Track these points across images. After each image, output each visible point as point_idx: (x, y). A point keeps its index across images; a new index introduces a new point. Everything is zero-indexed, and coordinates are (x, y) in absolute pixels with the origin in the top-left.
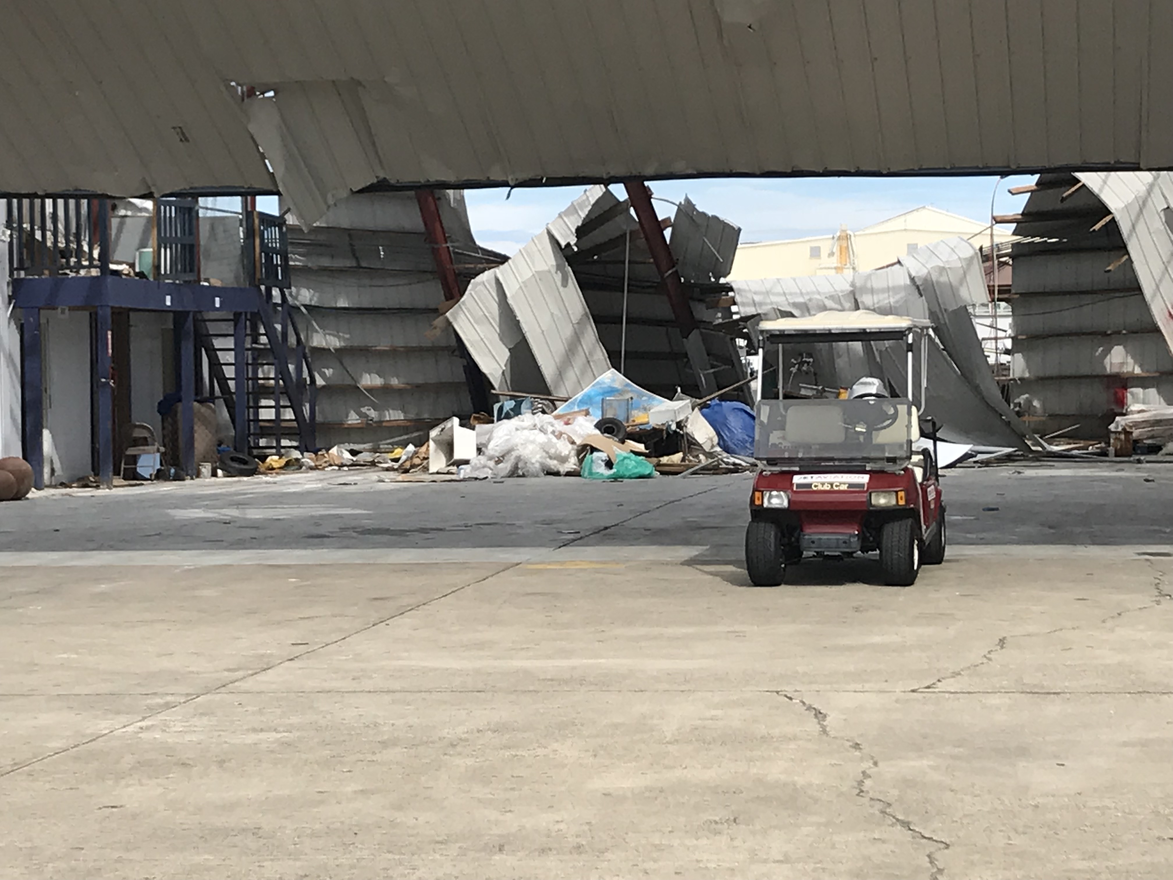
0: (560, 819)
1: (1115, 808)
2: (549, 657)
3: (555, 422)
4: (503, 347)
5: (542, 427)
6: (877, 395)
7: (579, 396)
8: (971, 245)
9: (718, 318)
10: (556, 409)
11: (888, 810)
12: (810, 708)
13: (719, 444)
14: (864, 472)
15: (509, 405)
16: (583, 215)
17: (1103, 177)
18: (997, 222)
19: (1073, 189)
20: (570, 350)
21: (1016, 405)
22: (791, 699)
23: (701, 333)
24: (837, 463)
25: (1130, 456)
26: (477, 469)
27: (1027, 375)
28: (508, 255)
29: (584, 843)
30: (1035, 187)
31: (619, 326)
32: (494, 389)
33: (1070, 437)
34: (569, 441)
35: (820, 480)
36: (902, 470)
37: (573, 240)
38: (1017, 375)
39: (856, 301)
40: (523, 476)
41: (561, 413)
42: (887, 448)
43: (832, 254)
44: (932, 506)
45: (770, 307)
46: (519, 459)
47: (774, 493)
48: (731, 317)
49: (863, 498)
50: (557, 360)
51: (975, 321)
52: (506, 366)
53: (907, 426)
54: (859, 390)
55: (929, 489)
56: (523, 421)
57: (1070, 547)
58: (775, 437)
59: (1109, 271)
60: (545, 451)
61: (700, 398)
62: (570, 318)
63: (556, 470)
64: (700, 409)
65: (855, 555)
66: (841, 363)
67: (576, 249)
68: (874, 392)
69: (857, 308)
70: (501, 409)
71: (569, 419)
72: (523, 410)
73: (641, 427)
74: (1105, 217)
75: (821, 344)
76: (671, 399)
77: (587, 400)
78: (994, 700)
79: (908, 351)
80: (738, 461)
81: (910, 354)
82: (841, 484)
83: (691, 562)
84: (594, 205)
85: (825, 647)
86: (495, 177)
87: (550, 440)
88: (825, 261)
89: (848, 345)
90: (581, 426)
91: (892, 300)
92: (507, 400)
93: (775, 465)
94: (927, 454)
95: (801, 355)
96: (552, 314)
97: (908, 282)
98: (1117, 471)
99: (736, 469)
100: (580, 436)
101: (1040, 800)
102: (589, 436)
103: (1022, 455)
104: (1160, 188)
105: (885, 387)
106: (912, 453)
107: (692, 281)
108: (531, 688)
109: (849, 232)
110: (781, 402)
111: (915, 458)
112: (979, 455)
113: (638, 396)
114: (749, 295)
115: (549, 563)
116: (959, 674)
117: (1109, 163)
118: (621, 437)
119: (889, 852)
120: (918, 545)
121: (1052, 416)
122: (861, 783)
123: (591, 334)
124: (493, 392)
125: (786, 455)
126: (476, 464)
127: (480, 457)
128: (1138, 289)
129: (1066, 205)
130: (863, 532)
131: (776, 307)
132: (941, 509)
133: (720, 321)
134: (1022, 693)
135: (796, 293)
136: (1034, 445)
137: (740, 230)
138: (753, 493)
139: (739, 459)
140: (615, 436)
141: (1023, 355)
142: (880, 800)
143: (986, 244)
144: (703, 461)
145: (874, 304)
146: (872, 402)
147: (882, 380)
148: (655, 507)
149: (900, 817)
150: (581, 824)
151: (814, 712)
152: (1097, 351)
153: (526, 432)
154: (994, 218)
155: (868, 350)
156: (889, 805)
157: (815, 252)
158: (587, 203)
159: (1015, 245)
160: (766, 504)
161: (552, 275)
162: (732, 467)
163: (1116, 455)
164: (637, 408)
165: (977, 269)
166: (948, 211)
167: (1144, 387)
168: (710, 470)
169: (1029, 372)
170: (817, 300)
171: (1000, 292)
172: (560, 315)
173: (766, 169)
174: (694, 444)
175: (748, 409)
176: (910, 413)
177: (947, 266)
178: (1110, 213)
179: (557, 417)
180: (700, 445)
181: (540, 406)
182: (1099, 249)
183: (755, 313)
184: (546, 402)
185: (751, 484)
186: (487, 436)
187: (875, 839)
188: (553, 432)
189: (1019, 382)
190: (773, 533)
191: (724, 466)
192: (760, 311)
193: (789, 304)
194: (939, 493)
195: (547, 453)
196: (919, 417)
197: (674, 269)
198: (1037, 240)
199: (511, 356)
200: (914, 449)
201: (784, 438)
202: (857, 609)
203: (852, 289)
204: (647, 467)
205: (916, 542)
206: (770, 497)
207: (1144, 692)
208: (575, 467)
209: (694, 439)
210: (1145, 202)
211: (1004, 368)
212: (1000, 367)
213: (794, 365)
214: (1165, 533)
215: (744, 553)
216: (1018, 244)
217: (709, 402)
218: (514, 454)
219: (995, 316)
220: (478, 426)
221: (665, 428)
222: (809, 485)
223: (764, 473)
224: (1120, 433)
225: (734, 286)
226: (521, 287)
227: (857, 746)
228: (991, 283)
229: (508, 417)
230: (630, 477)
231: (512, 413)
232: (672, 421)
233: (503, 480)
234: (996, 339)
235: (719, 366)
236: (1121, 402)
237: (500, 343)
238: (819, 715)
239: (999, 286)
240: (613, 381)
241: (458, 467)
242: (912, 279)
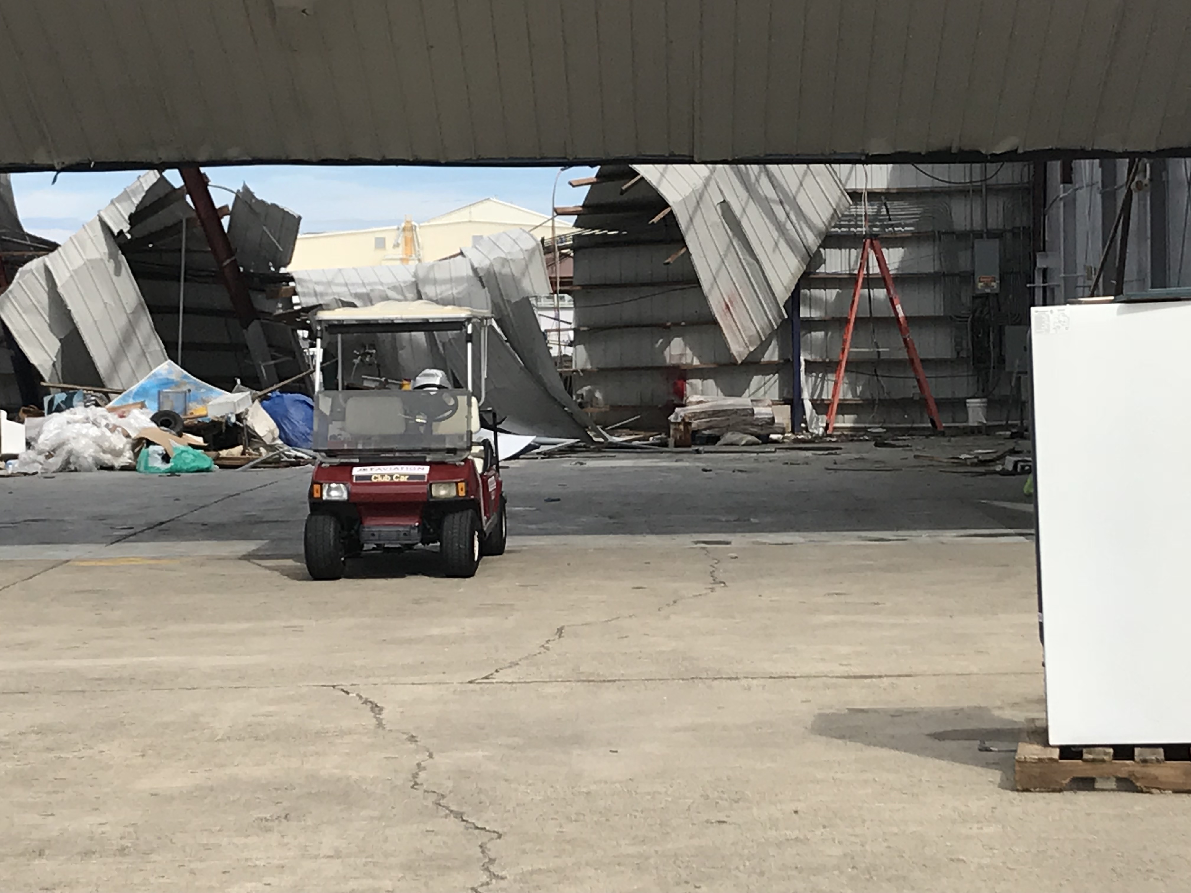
0: (104, 821)
1: (666, 792)
2: (97, 656)
3: (109, 415)
4: (54, 337)
5: (95, 420)
6: (439, 387)
7: (134, 388)
8: (532, 236)
9: (279, 309)
10: (110, 401)
11: (442, 802)
12: (366, 702)
13: (280, 437)
14: (425, 463)
15: (60, 397)
16: (136, 201)
17: (661, 170)
18: (558, 214)
19: (633, 181)
20: (125, 341)
21: (578, 396)
22: (347, 693)
23: (262, 325)
24: (397, 454)
25: (690, 446)
26: (25, 464)
27: (589, 367)
28: (58, 242)
29: (129, 845)
30: (595, 180)
31: (176, 316)
32: (44, 381)
33: (632, 428)
34: (124, 435)
35: (379, 472)
36: (462, 461)
37: (126, 228)
38: (579, 367)
39: (419, 292)
40: (76, 470)
41: (116, 406)
42: (447, 440)
43: (397, 245)
44: (493, 497)
45: (331, 297)
46: (70, 453)
47: (334, 485)
48: (292, 308)
49: (424, 489)
50: (111, 351)
51: (537, 313)
52: (56, 357)
53: (467, 417)
54: (421, 381)
55: (489, 480)
56: (75, 414)
57: (629, 537)
58: (334, 429)
59: (668, 263)
60: (98, 445)
61: (261, 390)
62: (124, 308)
63: (110, 464)
64: (261, 402)
65: (415, 547)
66: (404, 354)
67: (129, 236)
68: (437, 382)
69: (420, 297)
70: (51, 402)
71: (124, 412)
72: (75, 403)
73: (200, 420)
74: (663, 209)
75: (384, 334)
76: (230, 391)
77: (143, 392)
78: (549, 689)
79: (467, 341)
80: (300, 454)
81: (470, 345)
82: (401, 475)
83: (248, 557)
84: (148, 192)
85: (384, 640)
86: (41, 159)
87: (103, 434)
88: (390, 252)
89: (411, 336)
90: (136, 419)
91: (455, 291)
92: (58, 393)
93: (335, 456)
94: (487, 445)
95: (365, 347)
96: (105, 304)
97: (471, 273)
98: (676, 461)
99: (298, 462)
100: (136, 429)
101: (593, 787)
102: (145, 429)
103: (584, 447)
104: (717, 183)
105: (448, 379)
106: (472, 444)
107: (252, 271)
108: (79, 688)
109: (414, 223)
110: (340, 394)
111: (476, 449)
112: (542, 447)
113: (196, 389)
114: (311, 286)
115: (101, 560)
116: (518, 664)
117: (663, 156)
118: (178, 430)
119: (442, 844)
120: (478, 537)
121: (614, 408)
122: (415, 776)
123: (146, 323)
124: (43, 384)
125: (346, 447)
126: (25, 459)
127: (30, 451)
128: (695, 282)
129: (625, 198)
130: (424, 525)
131: (337, 297)
132: (502, 500)
133: (281, 311)
134: (578, 681)
135: (358, 284)
136: (596, 436)
137: (300, 218)
138: (312, 487)
139: (298, 451)
140: (172, 429)
141: (585, 348)
142: (434, 792)
143: (548, 236)
144: (264, 455)
145: (437, 295)
146: (432, 393)
147: (446, 372)
148: (213, 501)
149: (453, 808)
150: (126, 826)
151: (370, 705)
152: (657, 342)
153: (77, 425)
154: (555, 210)
155: (432, 341)
156: (443, 796)
157: (380, 244)
158: (141, 189)
159: (576, 237)
160: (325, 497)
161: (105, 264)
162: (293, 460)
163: (676, 446)
164: (196, 400)
165: (539, 262)
166: (512, 203)
167: (703, 378)
168: (270, 463)
169: (591, 365)
170: (380, 290)
171: (562, 284)
172: (113, 305)
173: (323, 157)
174: (254, 437)
175: (309, 401)
176: (470, 404)
177: (509, 257)
178: (667, 205)
179: (112, 410)
180: (260, 438)
181: (93, 398)
182: (660, 242)
183: (317, 303)
184: (98, 395)
185: (309, 477)
186: (38, 430)
187: (427, 831)
188: (107, 426)
189: (581, 374)
190: (332, 525)
191: (285, 459)
192: (321, 302)
193: (351, 294)
194: (499, 484)
195: (101, 447)
196: (479, 408)
197: (233, 258)
198: (597, 232)
199: (62, 346)
200: (474, 440)
201: (342, 429)
202: (417, 602)
203: (414, 279)
204: (205, 460)
205: (477, 533)
206: (330, 489)
207: (697, 678)
208: (130, 461)
209: (254, 431)
210: (701, 196)
211: (566, 359)
212: (564, 359)
213: (356, 357)
214: (721, 521)
215: (302, 547)
216: (579, 236)
217: (269, 394)
218: (67, 448)
219: (557, 309)
220: (27, 420)
221: (224, 421)
222: (369, 477)
223: (323, 465)
224: (679, 423)
225: (295, 276)
226: (71, 276)
227: (412, 739)
228: (553, 275)
229: (59, 410)
230: (187, 471)
231: (63, 406)
232: (232, 413)
233: (54, 475)
234: (559, 330)
235: (280, 358)
236: (680, 394)
237: (51, 334)
238: (376, 709)
239: (561, 278)
240: (170, 372)
241: (6, 462)
242: (475, 270)
